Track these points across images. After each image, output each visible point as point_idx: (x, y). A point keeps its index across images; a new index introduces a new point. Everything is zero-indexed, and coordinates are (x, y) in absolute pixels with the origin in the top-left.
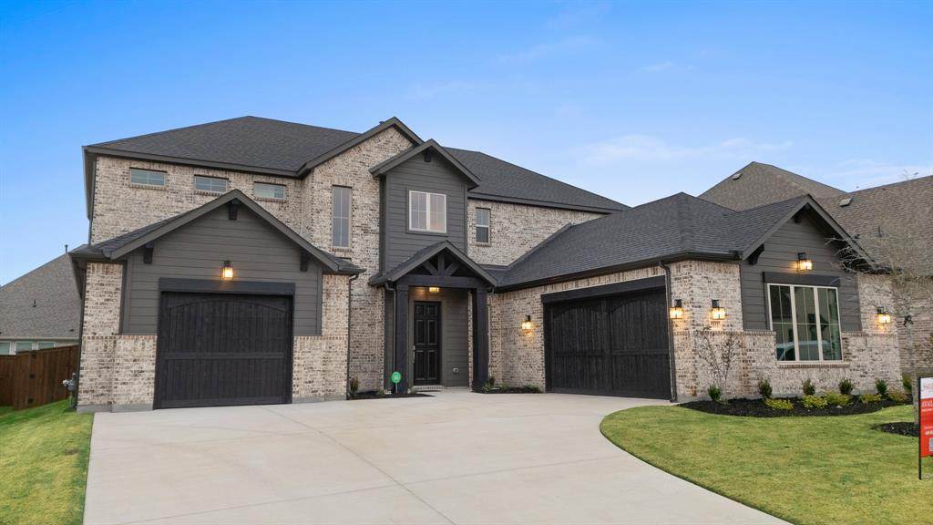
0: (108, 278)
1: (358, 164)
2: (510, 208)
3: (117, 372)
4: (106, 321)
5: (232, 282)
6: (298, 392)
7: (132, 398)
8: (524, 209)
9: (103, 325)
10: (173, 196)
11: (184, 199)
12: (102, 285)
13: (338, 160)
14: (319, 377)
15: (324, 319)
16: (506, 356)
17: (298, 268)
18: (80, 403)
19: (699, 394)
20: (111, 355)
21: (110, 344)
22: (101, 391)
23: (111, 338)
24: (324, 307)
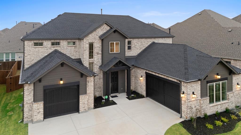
0: (30, 87)
1: (95, 36)
2: (137, 39)
3: (34, 113)
4: (30, 99)
5: (63, 84)
6: (81, 110)
7: (38, 119)
8: (141, 39)
9: (29, 100)
12: (28, 89)
13: (90, 35)
14: (86, 106)
15: (87, 89)
16: (135, 83)
17: (80, 77)
18: (24, 121)
19: (188, 118)
20: (32, 107)
21: (31, 104)
22: (29, 117)
23: (31, 103)
24: (87, 86)
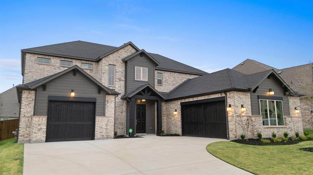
0: (30, 96)
1: (118, 57)
2: (169, 73)
3: (33, 129)
4: (29, 111)
5: (74, 97)
6: (97, 136)
7: (37, 138)
8: (174, 73)
9: (28, 112)
10: (53, 67)
11: (56, 68)
12: (28, 98)
13: (111, 56)
14: (104, 131)
15: (106, 110)
16: (168, 123)
17: (97, 92)
18: (19, 140)
19: (237, 137)
20: (30, 123)
21: (30, 119)
22: (26, 136)
23: (30, 117)
24: (106, 106)
